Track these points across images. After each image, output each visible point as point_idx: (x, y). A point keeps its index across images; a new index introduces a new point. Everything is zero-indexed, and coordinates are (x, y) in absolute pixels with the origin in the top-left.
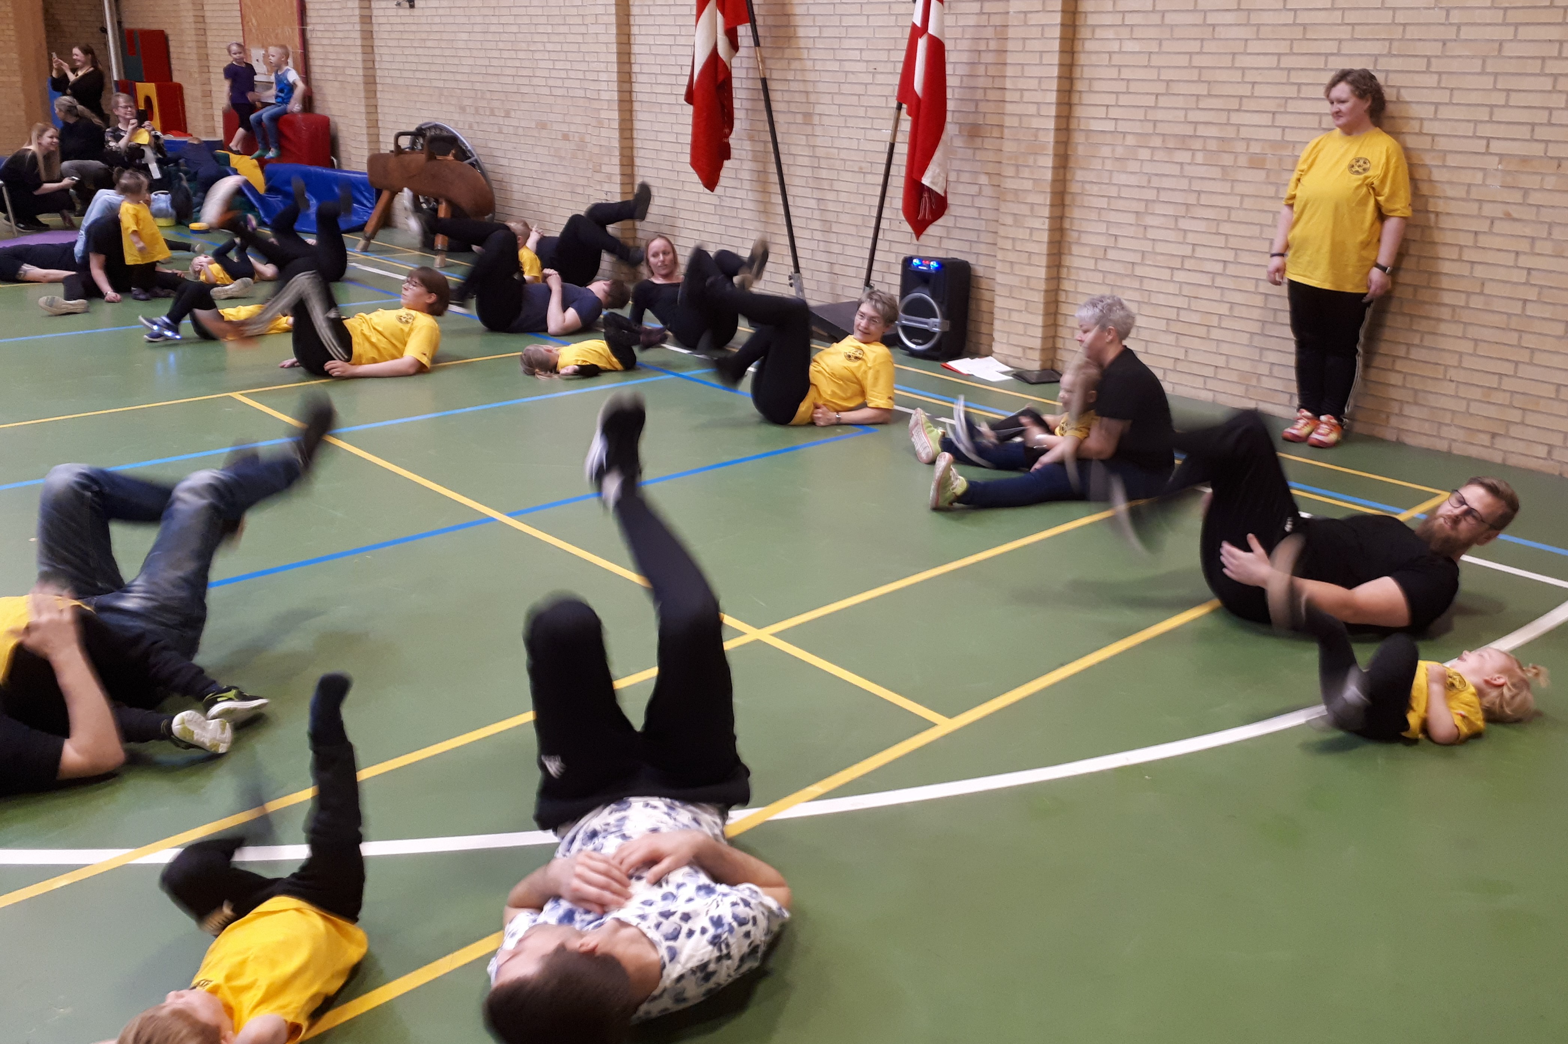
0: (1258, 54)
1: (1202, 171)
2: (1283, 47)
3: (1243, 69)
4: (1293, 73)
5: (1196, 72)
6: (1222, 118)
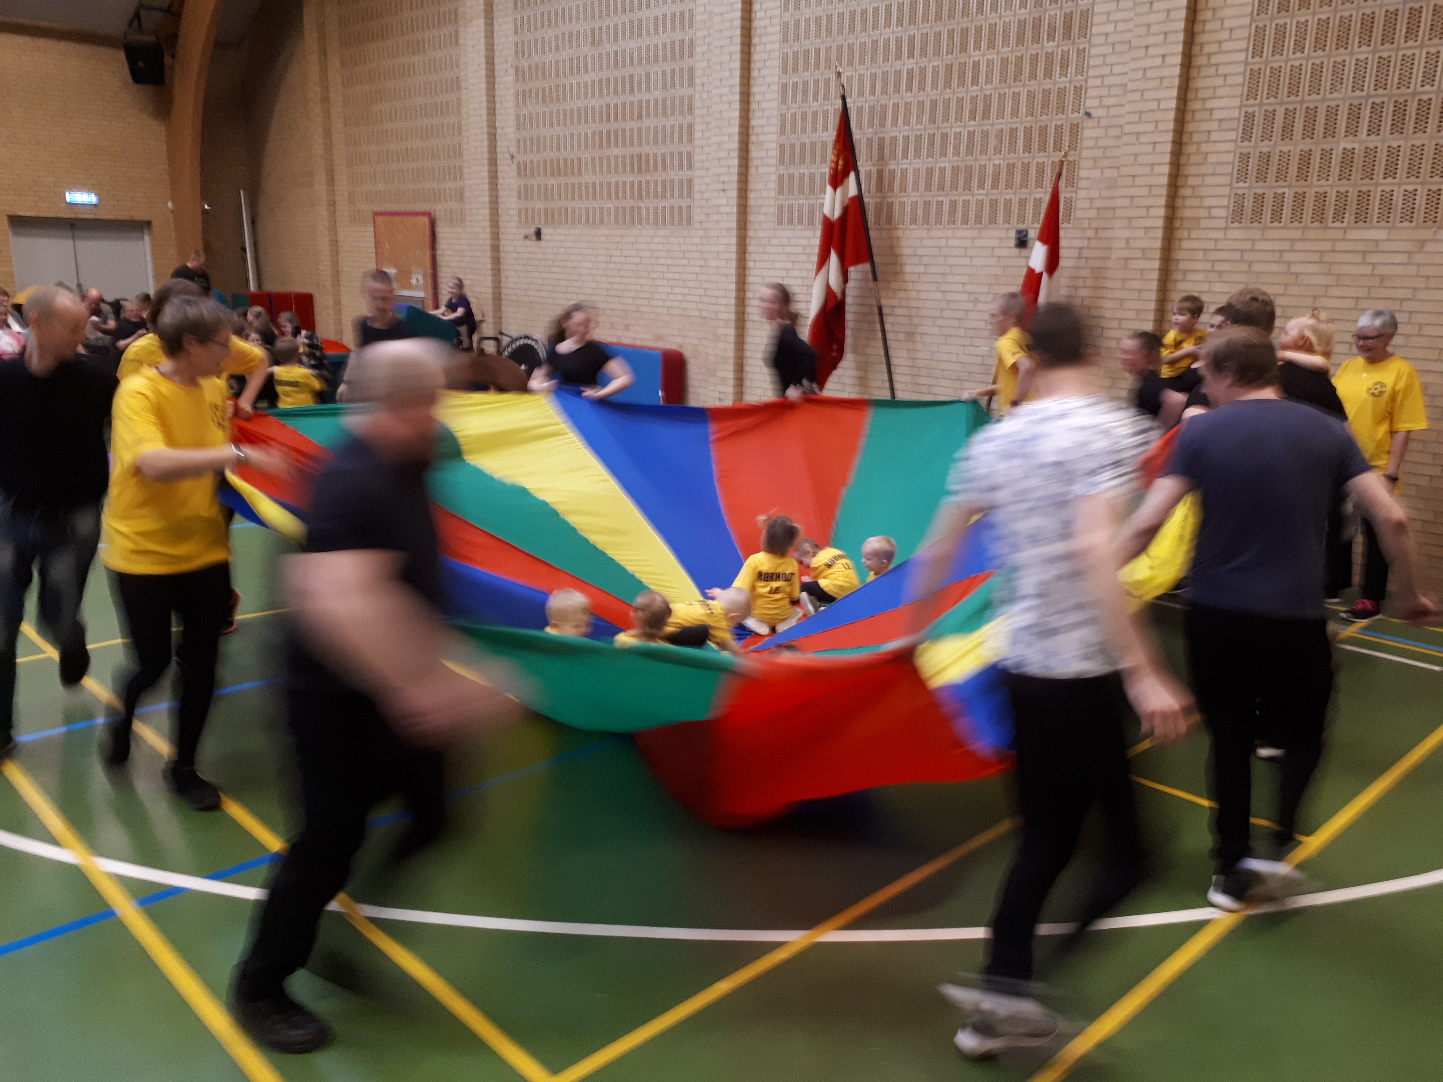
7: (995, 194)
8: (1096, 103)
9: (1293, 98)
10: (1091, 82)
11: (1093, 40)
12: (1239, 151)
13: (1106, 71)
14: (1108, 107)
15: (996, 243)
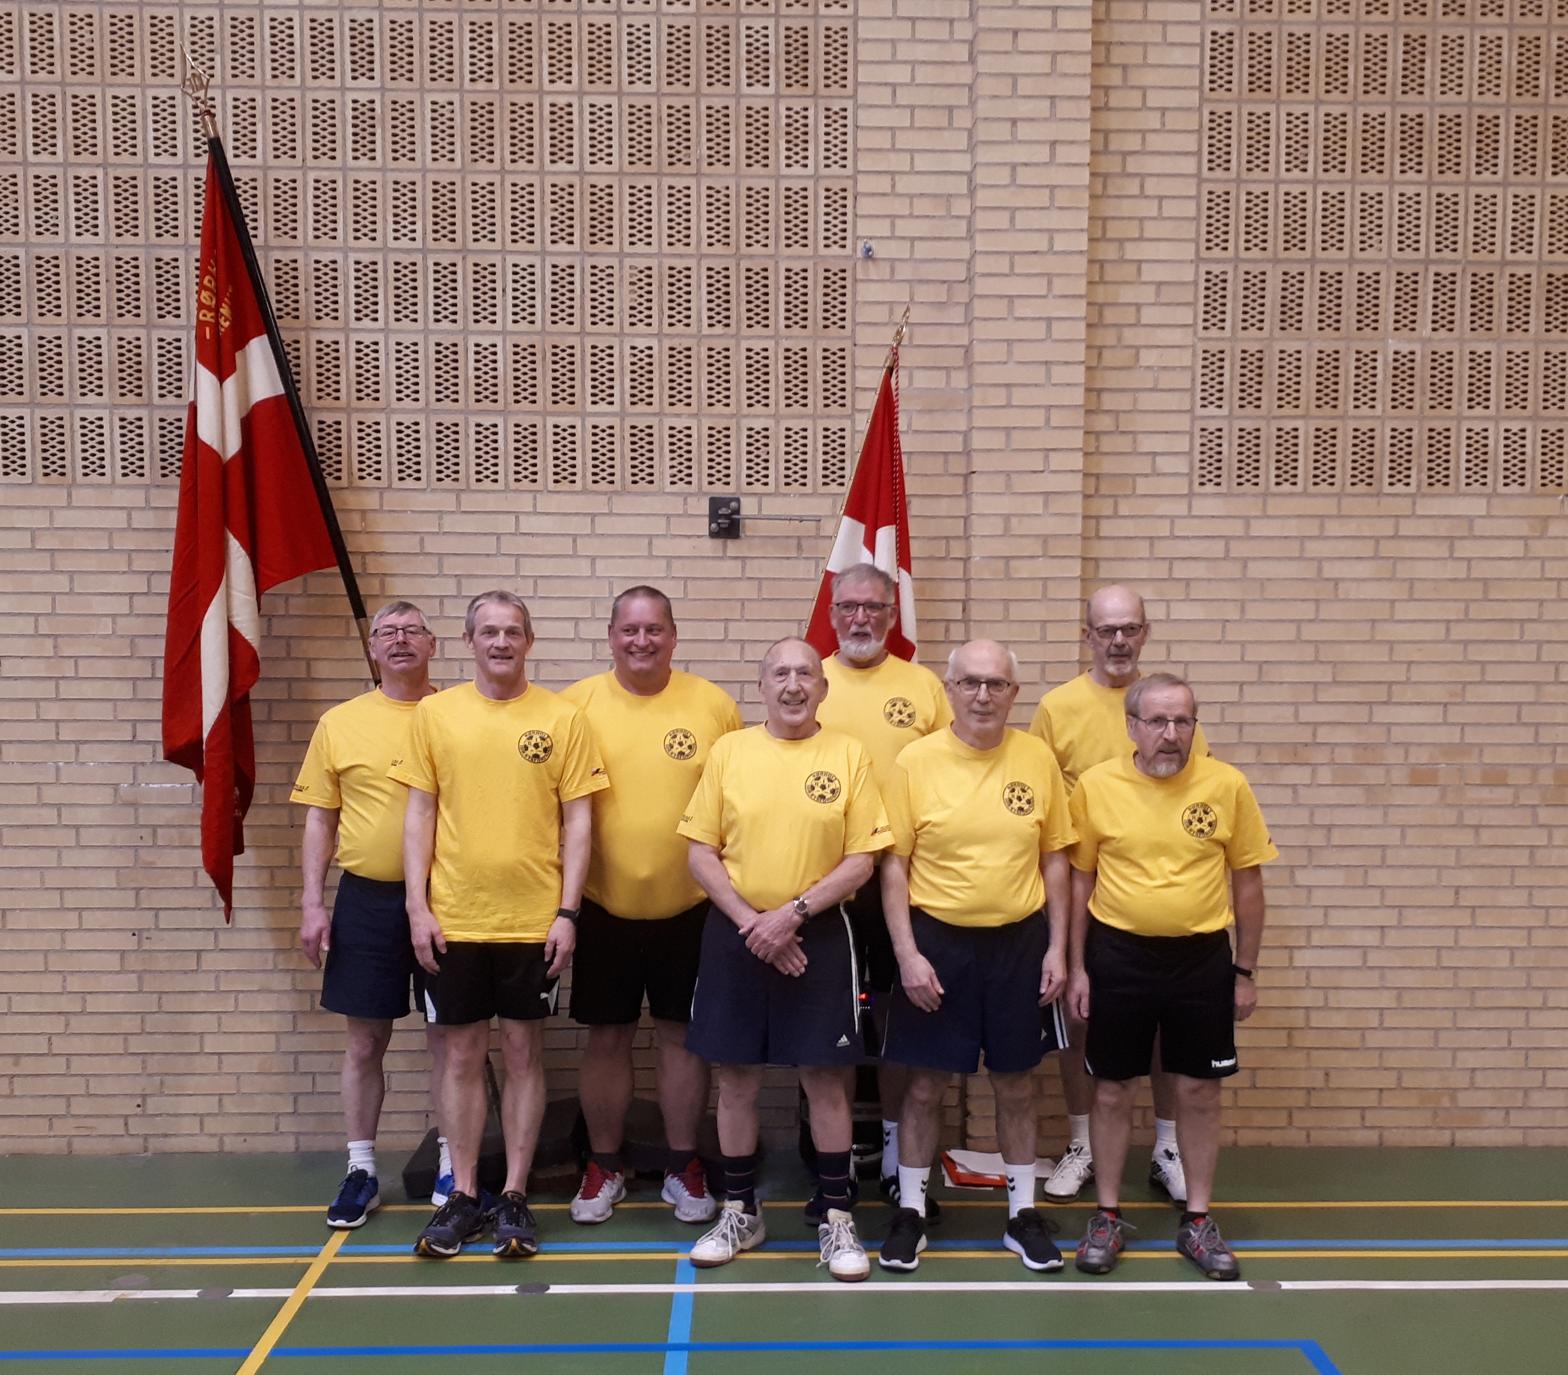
0: (1414, 621)
1: (1332, 796)
2: (1453, 611)
3: (1391, 643)
4: (1471, 648)
5: (1310, 649)
6: (1361, 714)
7: (641, 416)
8: (882, 227)
9: (1295, 253)
10: (865, 184)
11: (864, 95)
12: (1201, 346)
13: (901, 162)
14: (913, 240)
15: (658, 526)
